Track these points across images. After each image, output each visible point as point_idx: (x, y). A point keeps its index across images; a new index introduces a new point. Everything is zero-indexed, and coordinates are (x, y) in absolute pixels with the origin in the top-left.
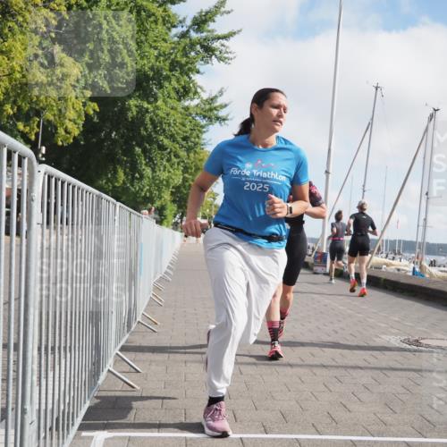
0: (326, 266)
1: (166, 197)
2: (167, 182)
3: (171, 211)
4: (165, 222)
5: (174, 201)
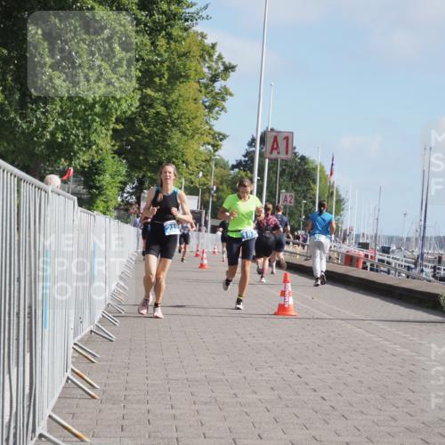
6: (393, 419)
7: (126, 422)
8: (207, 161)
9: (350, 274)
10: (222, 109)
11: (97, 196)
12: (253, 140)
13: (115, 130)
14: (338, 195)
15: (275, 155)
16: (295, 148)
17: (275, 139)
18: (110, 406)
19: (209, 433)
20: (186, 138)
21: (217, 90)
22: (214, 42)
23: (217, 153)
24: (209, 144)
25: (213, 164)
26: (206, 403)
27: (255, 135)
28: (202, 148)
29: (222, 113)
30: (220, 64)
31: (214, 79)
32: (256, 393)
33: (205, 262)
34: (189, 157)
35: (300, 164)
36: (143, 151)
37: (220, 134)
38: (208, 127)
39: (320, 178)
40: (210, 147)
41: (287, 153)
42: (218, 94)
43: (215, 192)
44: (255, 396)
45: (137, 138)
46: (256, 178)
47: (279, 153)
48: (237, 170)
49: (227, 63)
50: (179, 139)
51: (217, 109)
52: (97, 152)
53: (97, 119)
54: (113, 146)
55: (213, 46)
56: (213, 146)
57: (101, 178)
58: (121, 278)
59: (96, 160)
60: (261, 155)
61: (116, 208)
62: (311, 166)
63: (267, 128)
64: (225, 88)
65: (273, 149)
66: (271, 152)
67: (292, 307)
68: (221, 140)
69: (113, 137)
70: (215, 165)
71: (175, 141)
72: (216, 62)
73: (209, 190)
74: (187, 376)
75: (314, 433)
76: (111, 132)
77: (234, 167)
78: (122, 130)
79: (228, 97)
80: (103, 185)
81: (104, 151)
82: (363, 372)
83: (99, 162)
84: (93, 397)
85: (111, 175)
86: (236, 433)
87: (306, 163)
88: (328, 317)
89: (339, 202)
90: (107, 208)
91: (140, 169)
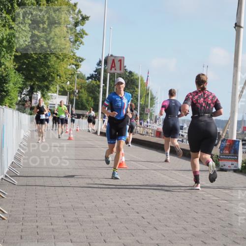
0: (237, 160)
1: (7, 64)
2: (9, 42)
3: (15, 84)
4: (6, 100)
5: (19, 70)
6: (185, 229)
7: (23, 234)
8: (72, 75)
9: (159, 142)
10: (81, 43)
11: (5, 96)
12: (100, 62)
13: (15, 56)
14: (152, 95)
15: (113, 71)
16: (125, 67)
17: (113, 61)
18: (14, 224)
19: (74, 239)
20: (59, 60)
21: (78, 32)
22: (76, 2)
23: (78, 70)
24: (73, 64)
25: (76, 76)
26: (72, 221)
27: (101, 59)
28: (69, 67)
29: (81, 45)
30: (79, 16)
31: (76, 24)
32: (102, 215)
33: (72, 136)
34: (61, 73)
35: (128, 76)
36: (33, 69)
37: (80, 58)
38: (72, 54)
39: (141, 85)
40: (74, 66)
41: (120, 70)
42: (78, 34)
43: (77, 94)
44: (101, 217)
45: (29, 61)
46: (102, 85)
47: (115, 70)
48: (90, 80)
49: (84, 15)
50: (55, 62)
51: (78, 43)
52: (5, 69)
53: (4, 50)
54: (15, 66)
55: (75, 5)
56: (76, 65)
57: (7, 85)
58: (20, 146)
59: (4, 75)
60: (105, 71)
61: (17, 104)
62: (135, 77)
63: (109, 55)
64: (83, 30)
65: (112, 67)
66: (111, 69)
67: (124, 163)
68: (80, 62)
69: (14, 60)
70: (78, 77)
71: (52, 62)
72: (77, 15)
73: (73, 92)
74: (61, 205)
75: (137, 239)
76: (13, 57)
77: (88, 78)
78: (20, 56)
79: (85, 36)
80: (9, 90)
81: (9, 69)
82: (167, 202)
83: (6, 76)
84: (3, 219)
85: (13, 84)
86: (91, 239)
87: (132, 76)
88: (146, 168)
89: (152, 99)
90: (11, 104)
91: (31, 80)
